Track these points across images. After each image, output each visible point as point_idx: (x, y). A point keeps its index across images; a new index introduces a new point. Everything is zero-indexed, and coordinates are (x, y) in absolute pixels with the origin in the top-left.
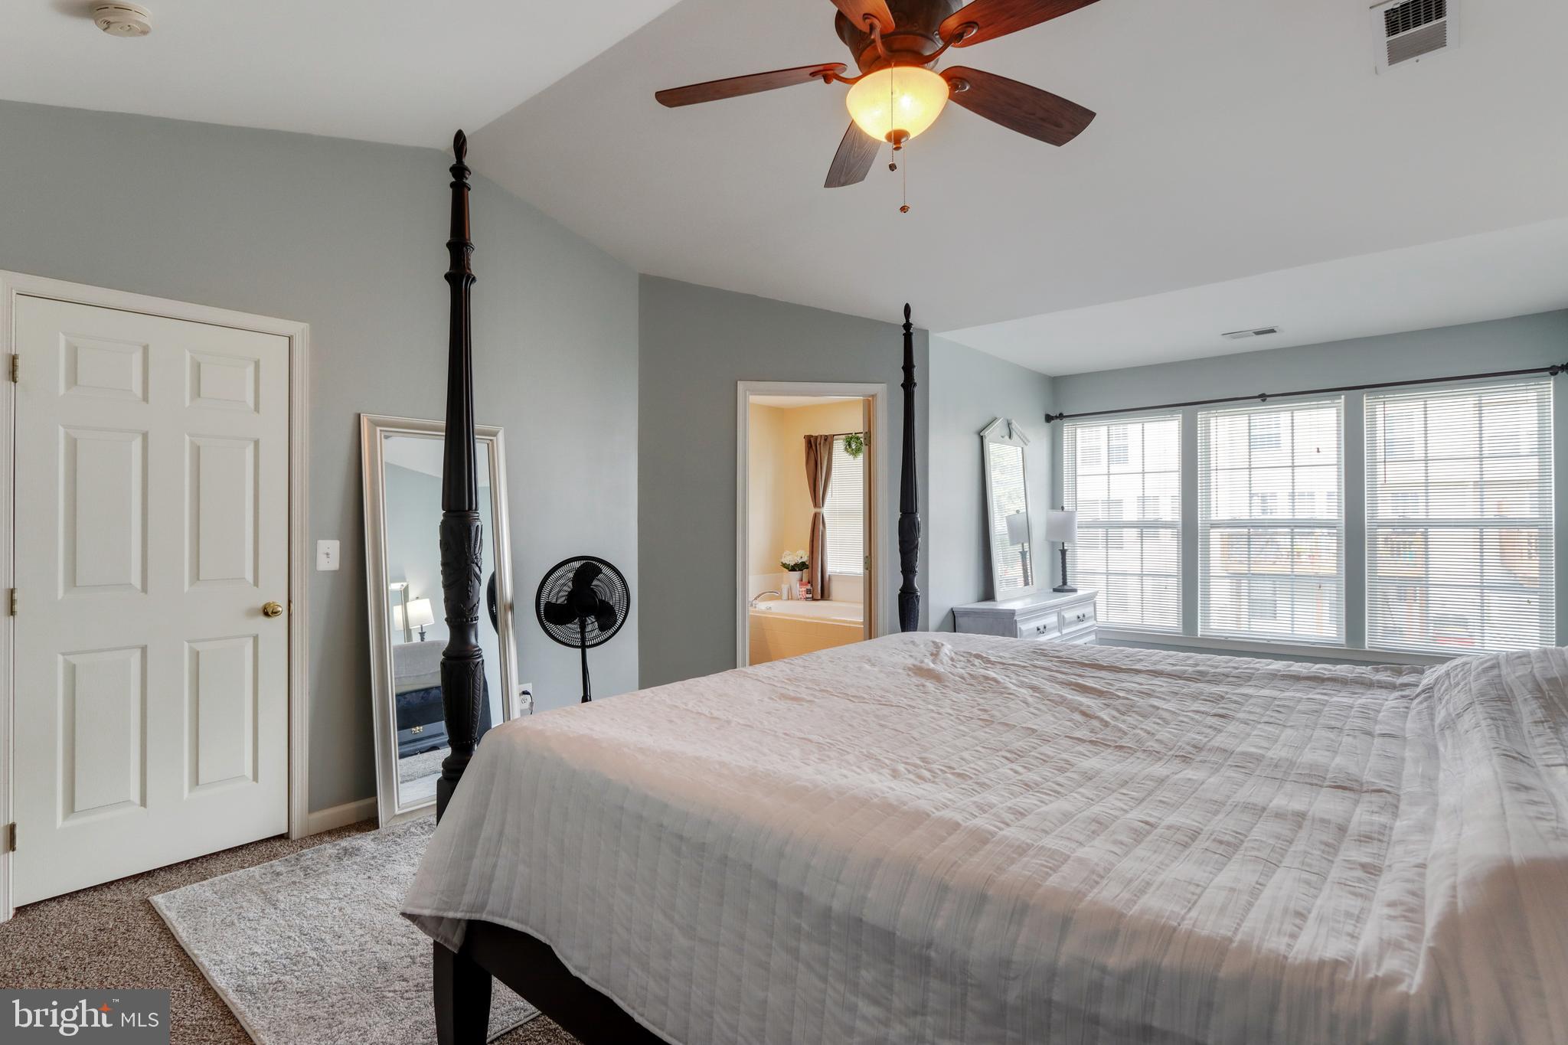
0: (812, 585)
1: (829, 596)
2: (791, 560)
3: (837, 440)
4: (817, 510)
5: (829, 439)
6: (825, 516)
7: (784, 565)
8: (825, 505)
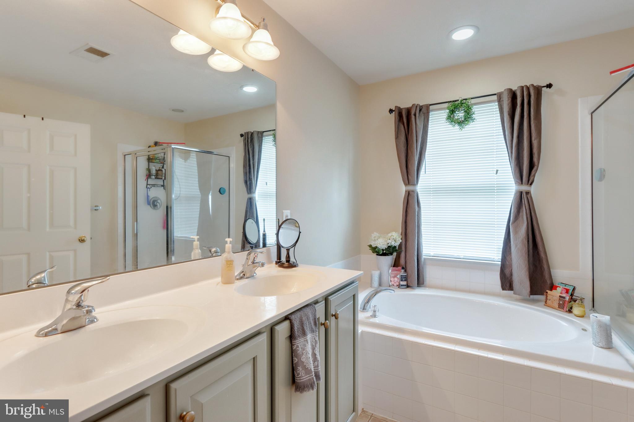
0: (406, 271)
1: (423, 284)
2: (382, 244)
3: (433, 110)
4: (410, 188)
5: (424, 110)
6: (419, 195)
7: (375, 250)
8: (419, 183)
